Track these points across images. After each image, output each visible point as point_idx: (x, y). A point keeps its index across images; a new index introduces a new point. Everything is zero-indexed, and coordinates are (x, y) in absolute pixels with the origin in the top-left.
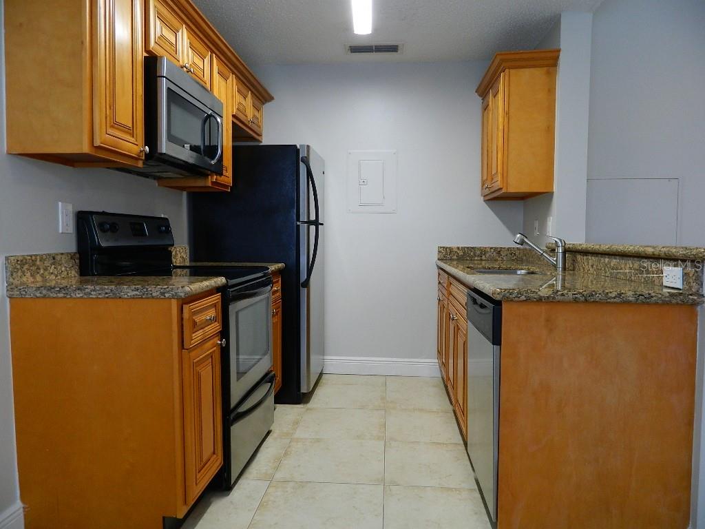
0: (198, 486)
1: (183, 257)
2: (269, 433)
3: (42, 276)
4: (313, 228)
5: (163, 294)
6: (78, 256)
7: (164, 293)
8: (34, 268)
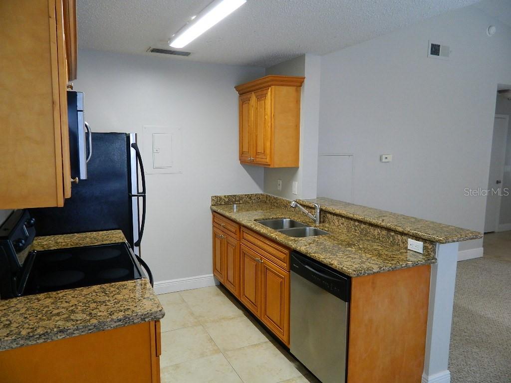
5: (143, 319)
7: (145, 318)
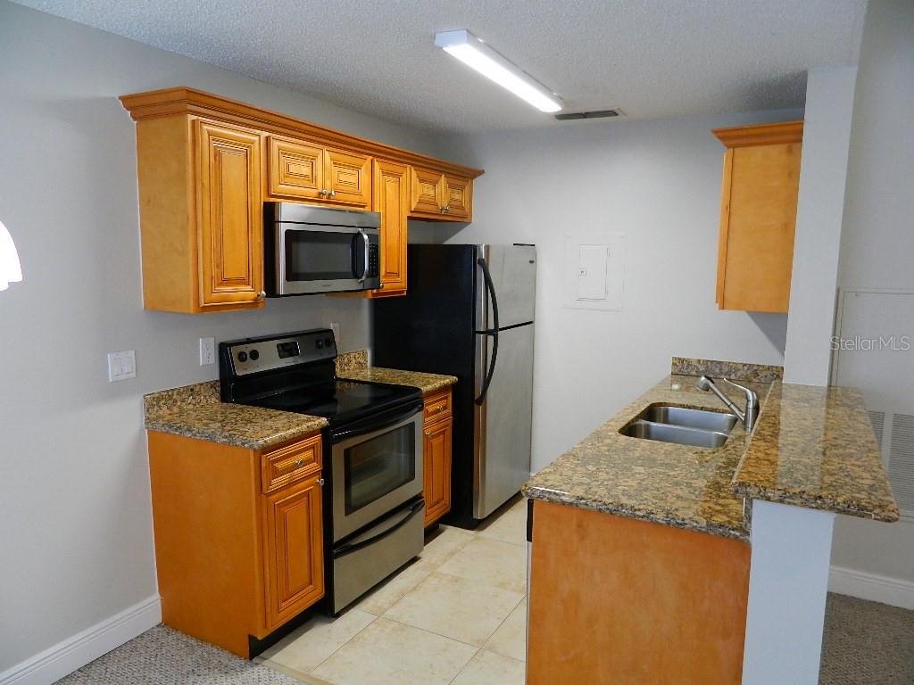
0: (280, 614)
1: (360, 363)
2: (415, 560)
3: (179, 407)
4: (491, 338)
5: (243, 444)
6: (219, 384)
8: (171, 402)
